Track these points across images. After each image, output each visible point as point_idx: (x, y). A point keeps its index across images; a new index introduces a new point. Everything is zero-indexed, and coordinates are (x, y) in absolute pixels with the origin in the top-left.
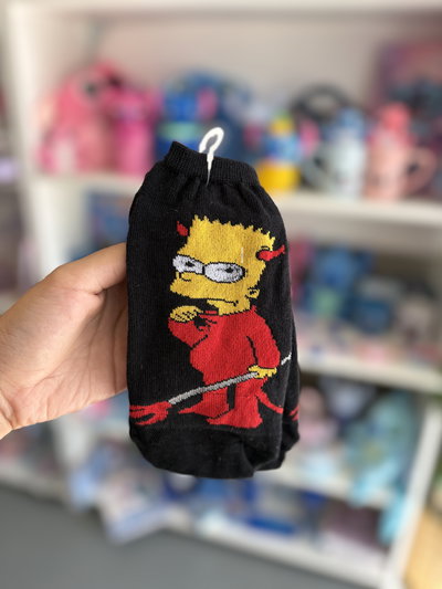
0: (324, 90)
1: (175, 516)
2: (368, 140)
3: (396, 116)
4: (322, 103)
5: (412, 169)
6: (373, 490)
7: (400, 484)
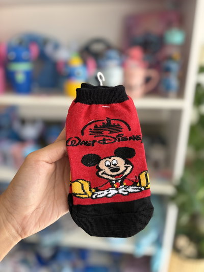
0: (98, 41)
2: (123, 65)
3: (137, 52)
4: (97, 47)
5: (147, 80)
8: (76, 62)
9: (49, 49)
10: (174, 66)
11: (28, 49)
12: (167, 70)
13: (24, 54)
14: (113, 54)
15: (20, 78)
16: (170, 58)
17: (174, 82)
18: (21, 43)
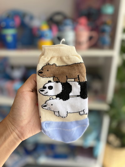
0: (58, 13)
1: (29, 160)
2: (75, 29)
3: (83, 20)
4: (58, 18)
5: (91, 38)
6: (90, 142)
7: (98, 139)
8: (45, 28)
9: (27, 20)
10: (108, 29)
11: (13, 20)
12: (103, 31)
13: (11, 23)
14: (68, 22)
15: (9, 39)
16: (105, 23)
17: (107, 39)
18: (8, 17)
